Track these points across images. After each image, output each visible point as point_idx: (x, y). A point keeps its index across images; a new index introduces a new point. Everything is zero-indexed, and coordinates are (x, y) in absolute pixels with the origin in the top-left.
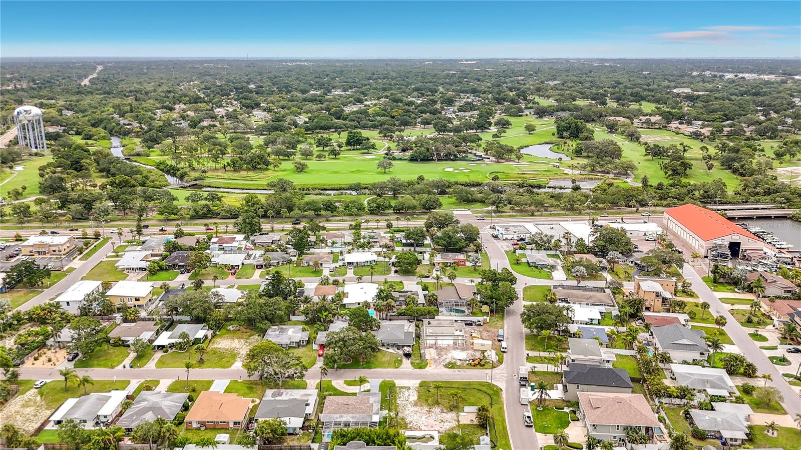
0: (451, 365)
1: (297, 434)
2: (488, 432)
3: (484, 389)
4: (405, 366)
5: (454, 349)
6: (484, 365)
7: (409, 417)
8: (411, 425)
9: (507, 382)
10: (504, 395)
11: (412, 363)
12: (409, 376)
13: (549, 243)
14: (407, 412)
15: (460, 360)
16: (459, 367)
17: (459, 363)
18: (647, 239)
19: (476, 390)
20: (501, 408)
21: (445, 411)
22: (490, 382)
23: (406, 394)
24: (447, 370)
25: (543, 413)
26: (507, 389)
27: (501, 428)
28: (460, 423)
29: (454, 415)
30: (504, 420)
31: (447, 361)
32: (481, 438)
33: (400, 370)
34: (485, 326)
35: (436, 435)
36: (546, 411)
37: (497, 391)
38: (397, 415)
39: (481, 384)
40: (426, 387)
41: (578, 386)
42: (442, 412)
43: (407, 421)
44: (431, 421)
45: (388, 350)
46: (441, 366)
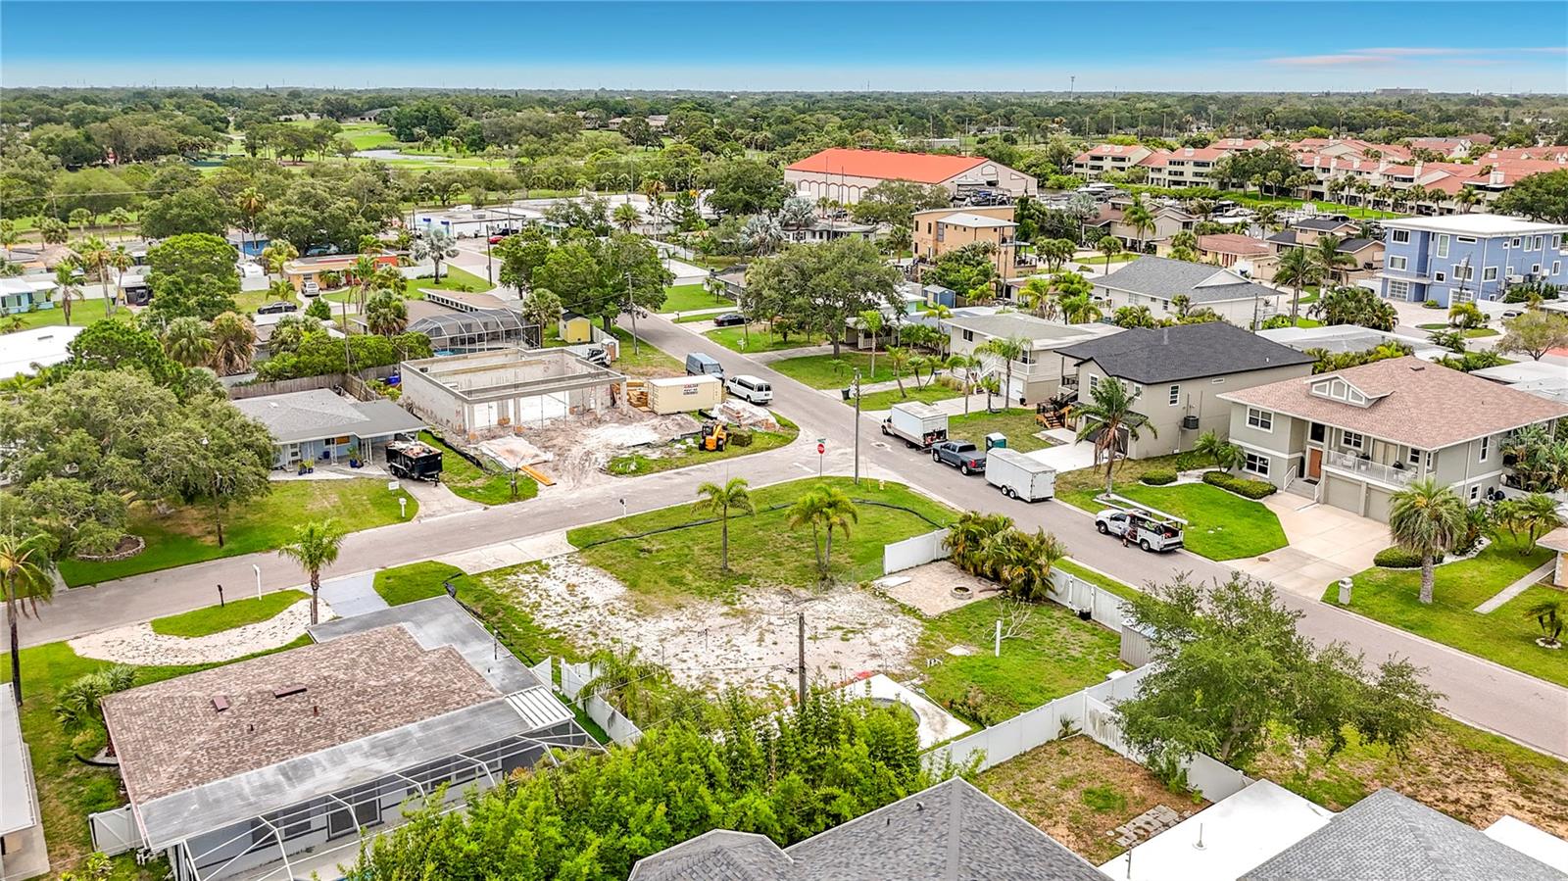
0: (636, 465)
4: (438, 506)
5: (592, 424)
6: (750, 440)
9: (881, 463)
11: (461, 493)
15: (646, 445)
16: (669, 464)
17: (652, 454)
21: (805, 592)
26: (916, 479)
28: (929, 613)
29: (857, 596)
31: (602, 458)
33: (428, 521)
37: (899, 491)
42: (797, 599)
45: (310, 477)
46: (592, 475)
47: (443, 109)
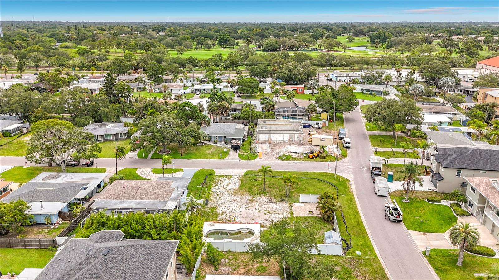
0: (285, 158)
1: (51, 225)
2: (336, 227)
3: (326, 179)
4: (231, 157)
5: (290, 144)
6: (324, 158)
7: (223, 207)
8: (223, 216)
9: (355, 173)
10: (353, 186)
11: (239, 155)
12: (233, 166)
13: (380, 79)
14: (221, 201)
15: (296, 153)
16: (295, 159)
17: (294, 156)
18: (466, 80)
19: (316, 181)
20: (351, 200)
21: (274, 200)
22: (334, 173)
23: (226, 182)
24: (280, 162)
25: (411, 206)
26: (356, 180)
27: (354, 222)
28: (295, 215)
29: (285, 205)
30: (357, 213)
31: (281, 154)
32: (327, 234)
33: (225, 160)
34: (324, 129)
35: (257, 229)
36: (415, 204)
37: (345, 182)
38: (206, 203)
39: (322, 174)
40: (252, 176)
41: (459, 172)
42: (270, 201)
43: (219, 211)
44: (253, 212)
45: (215, 144)
46: (274, 158)
47: (387, 33)
